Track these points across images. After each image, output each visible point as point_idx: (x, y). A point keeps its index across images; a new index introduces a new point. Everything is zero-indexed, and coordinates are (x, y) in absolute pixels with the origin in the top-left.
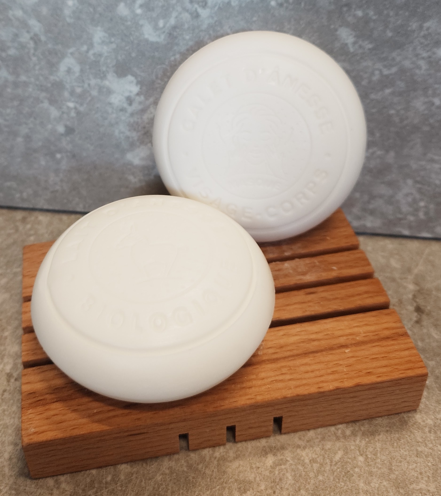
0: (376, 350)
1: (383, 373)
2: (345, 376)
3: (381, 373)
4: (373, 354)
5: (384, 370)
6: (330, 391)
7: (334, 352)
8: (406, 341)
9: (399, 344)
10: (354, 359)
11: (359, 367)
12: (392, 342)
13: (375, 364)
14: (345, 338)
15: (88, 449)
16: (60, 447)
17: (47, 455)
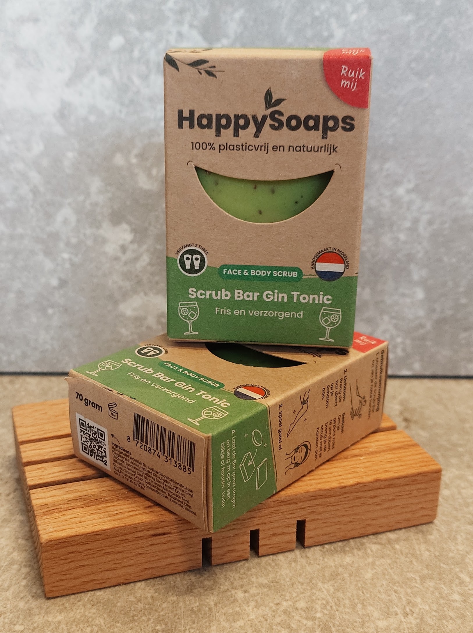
0: (389, 456)
2: (363, 474)
4: (387, 459)
5: (400, 468)
6: (351, 486)
9: (411, 451)
10: (370, 463)
11: (376, 468)
12: (403, 451)
13: (391, 465)
15: (109, 553)
16: (80, 548)
17: (66, 559)
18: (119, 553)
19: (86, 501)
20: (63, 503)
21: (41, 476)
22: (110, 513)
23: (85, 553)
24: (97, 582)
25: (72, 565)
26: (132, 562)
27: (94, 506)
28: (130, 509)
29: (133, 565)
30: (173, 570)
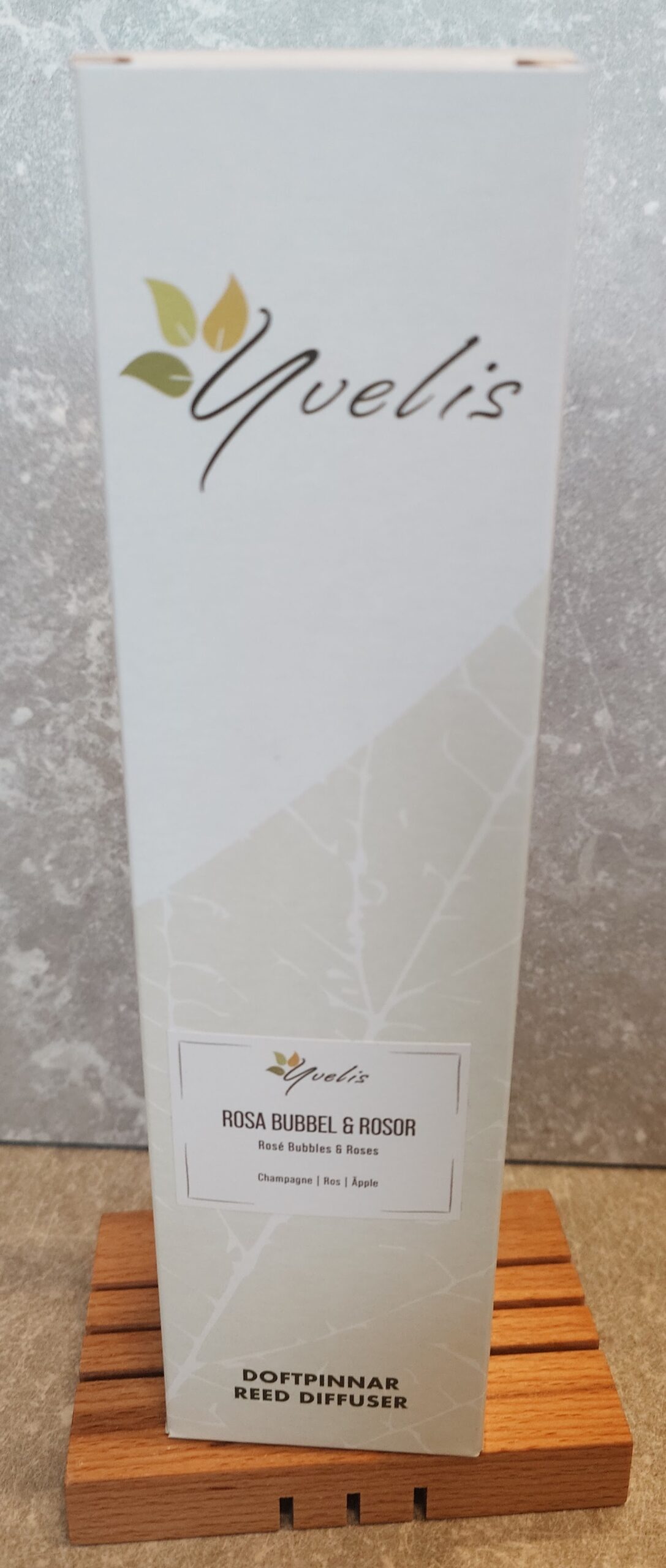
0: (566, 1404)
1: (571, 1436)
2: (517, 1435)
3: (565, 1436)
4: (560, 1410)
5: (573, 1432)
6: (493, 1454)
7: (508, 1401)
8: (611, 1396)
9: (600, 1399)
10: (533, 1414)
11: (538, 1425)
12: (591, 1396)
13: (561, 1422)
14: (526, 1383)
15: (153, 1503)
16: (115, 1495)
17: (96, 1505)
18: (168, 1503)
19: (139, 1418)
20: (110, 1416)
22: (162, 1448)
23: (120, 1500)
24: (137, 1534)
25: (104, 1511)
26: (182, 1516)
29: (183, 1519)
30: (239, 1530)
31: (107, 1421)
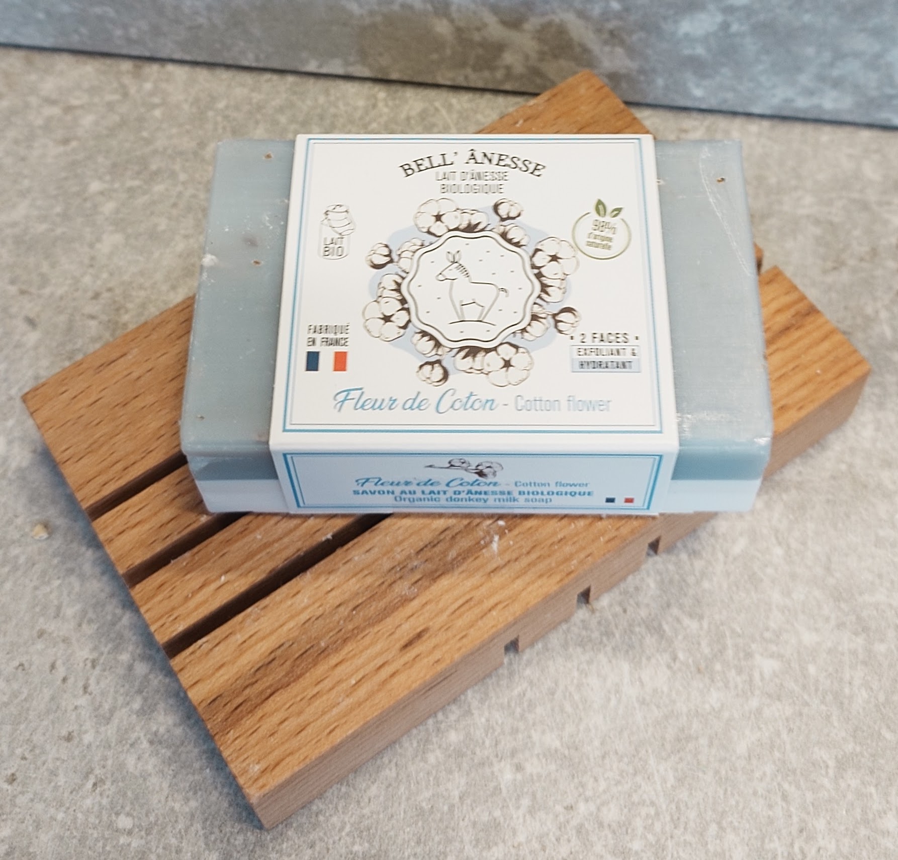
3: (800, 401)
5: (804, 392)
9: (810, 333)
12: (797, 335)
13: (787, 386)
15: (361, 744)
18: (378, 733)
19: (288, 663)
20: (247, 682)
21: (173, 609)
22: (344, 686)
23: (322, 768)
27: (308, 674)
28: (376, 662)
31: (247, 691)
